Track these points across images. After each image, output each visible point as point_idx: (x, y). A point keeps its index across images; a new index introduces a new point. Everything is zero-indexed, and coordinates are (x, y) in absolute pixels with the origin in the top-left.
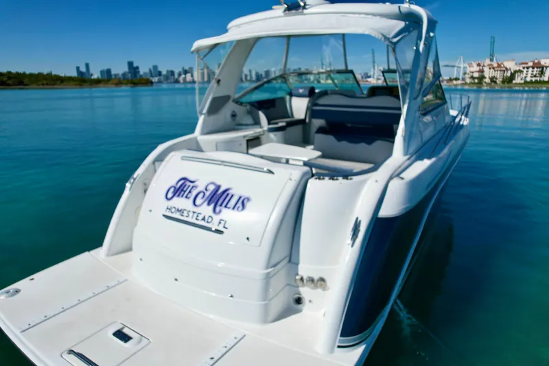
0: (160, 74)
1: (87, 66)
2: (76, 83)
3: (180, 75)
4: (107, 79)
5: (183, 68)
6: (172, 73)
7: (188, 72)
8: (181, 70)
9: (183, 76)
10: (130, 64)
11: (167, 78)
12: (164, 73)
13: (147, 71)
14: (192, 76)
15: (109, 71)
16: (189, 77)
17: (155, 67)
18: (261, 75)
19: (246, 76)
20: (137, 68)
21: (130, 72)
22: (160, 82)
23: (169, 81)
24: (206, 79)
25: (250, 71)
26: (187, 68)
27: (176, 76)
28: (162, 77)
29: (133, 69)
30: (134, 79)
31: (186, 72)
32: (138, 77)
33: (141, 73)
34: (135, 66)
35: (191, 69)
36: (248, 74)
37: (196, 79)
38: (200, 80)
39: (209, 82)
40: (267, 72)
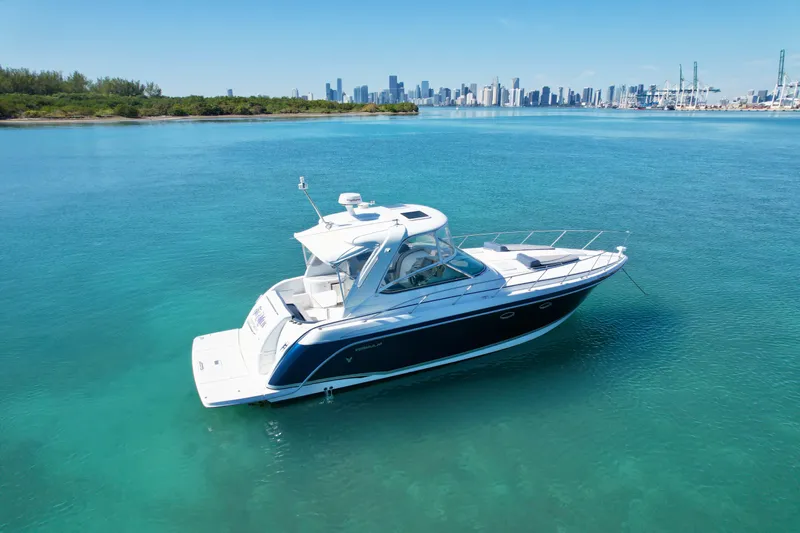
0: (431, 92)
3: (458, 95)
4: (362, 103)
5: (463, 85)
6: (448, 91)
7: (470, 92)
8: (460, 89)
9: (462, 97)
10: (393, 79)
11: (440, 98)
12: (436, 92)
13: (414, 89)
14: (475, 97)
15: (365, 89)
16: (470, 96)
17: (425, 83)
18: (578, 95)
19: (554, 97)
20: (402, 84)
21: (391, 91)
22: (430, 105)
23: (442, 103)
24: (494, 102)
25: (561, 90)
26: (468, 85)
27: (453, 97)
28: (433, 98)
29: (396, 86)
30: (396, 102)
31: (466, 91)
32: (402, 98)
33: (406, 91)
34: (399, 82)
35: (474, 86)
36: (558, 94)
37: (479, 101)
38: (485, 103)
39: (498, 104)
40: (588, 92)
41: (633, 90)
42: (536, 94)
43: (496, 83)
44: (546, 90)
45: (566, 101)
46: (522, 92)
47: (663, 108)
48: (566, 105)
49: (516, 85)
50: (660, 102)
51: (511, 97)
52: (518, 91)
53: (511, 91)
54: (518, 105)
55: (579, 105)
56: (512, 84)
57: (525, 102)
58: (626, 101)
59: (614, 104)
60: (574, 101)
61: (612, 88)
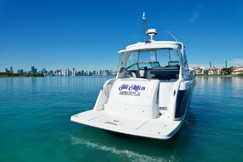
0: (46, 72)
1: (11, 68)
2: (7, 75)
3: (55, 72)
4: (21, 74)
5: (57, 70)
6: (52, 72)
7: (60, 72)
8: (56, 71)
9: (57, 73)
10: (33, 68)
11: (49, 74)
12: (48, 71)
13: (41, 71)
14: (61, 73)
15: (22, 70)
16: (59, 73)
17: (44, 69)
19: (85, 73)
20: (36, 69)
21: (32, 71)
23: (50, 75)
24: (67, 75)
25: (87, 71)
26: (59, 70)
27: (54, 73)
28: (47, 74)
29: (34, 70)
30: (34, 74)
31: (58, 71)
32: (36, 73)
33: (38, 72)
34: (35, 68)
35: (61, 70)
36: (86, 72)
37: (63, 74)
38: (65, 75)
39: (69, 75)
40: (94, 72)
41: (106, 71)
42: (80, 72)
43: (67, 69)
44: (83, 71)
45: (88, 74)
46: (76, 72)
47: (114, 75)
48: (88, 75)
49: (74, 70)
50: (113, 74)
51: (72, 73)
52: (75, 71)
53: (72, 71)
54: (75, 75)
55: (92, 75)
56: (73, 70)
57: (77, 75)
58: (105, 74)
59: (102, 75)
60: (91, 74)
61: (101, 71)
